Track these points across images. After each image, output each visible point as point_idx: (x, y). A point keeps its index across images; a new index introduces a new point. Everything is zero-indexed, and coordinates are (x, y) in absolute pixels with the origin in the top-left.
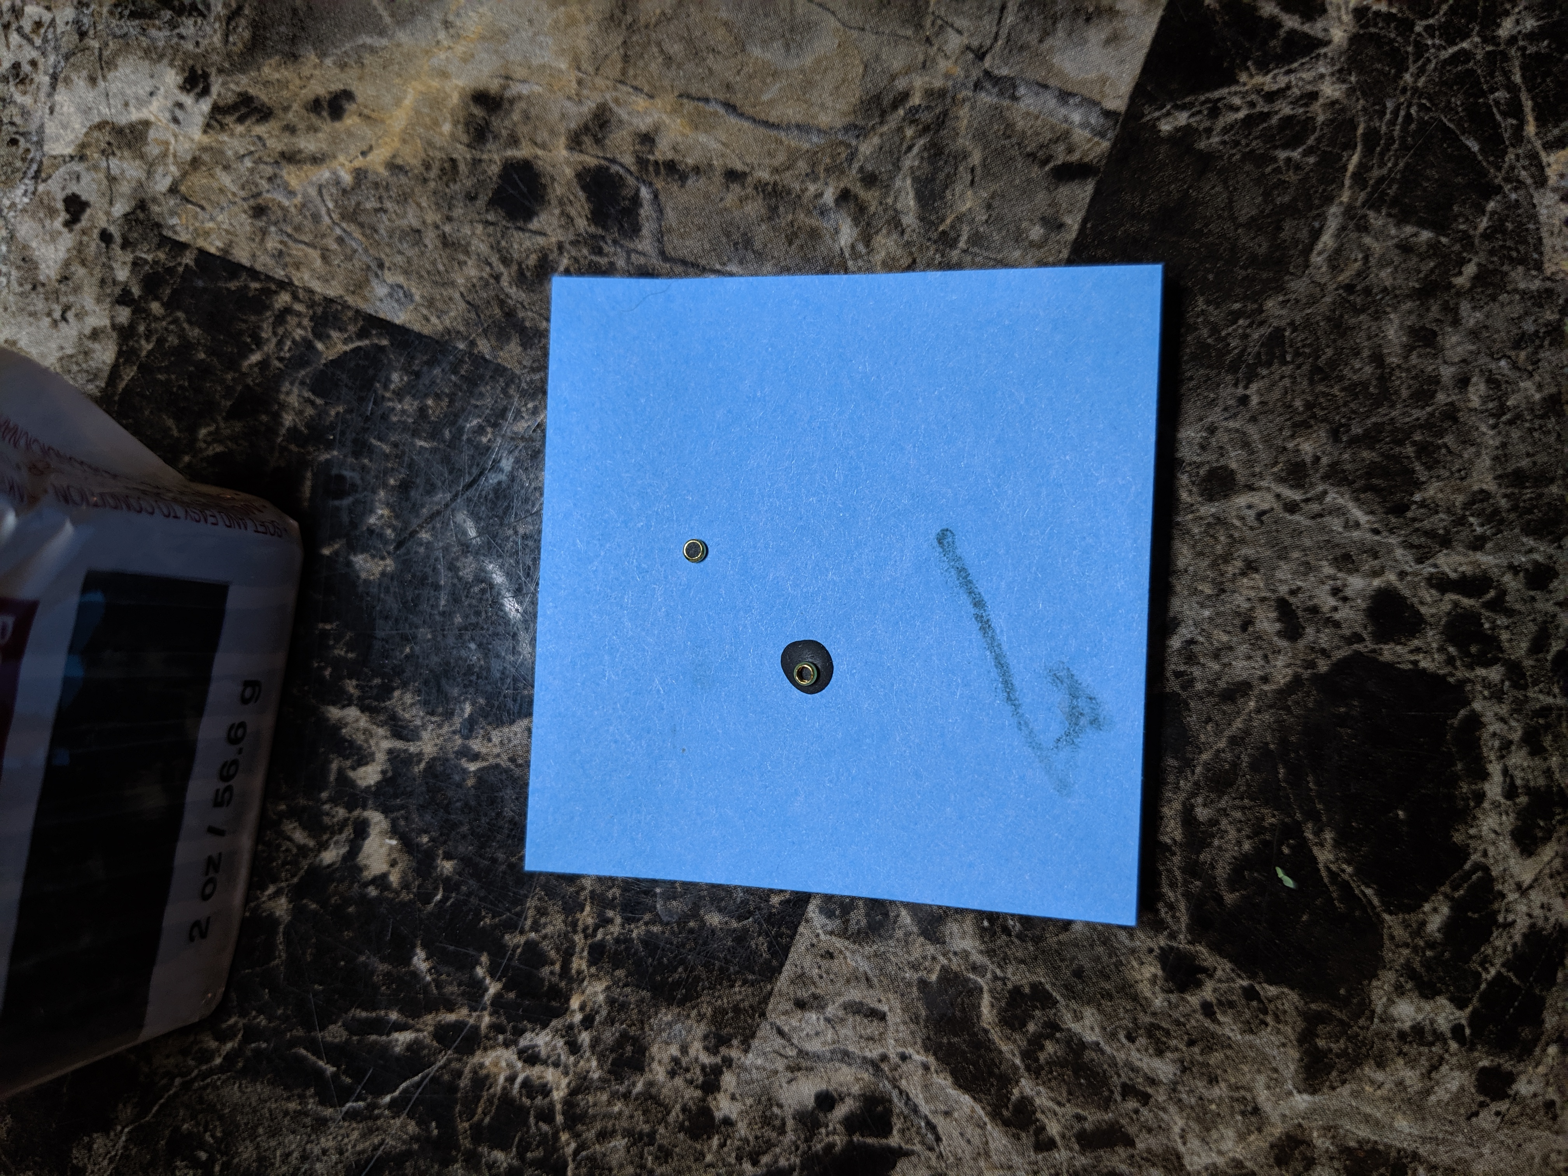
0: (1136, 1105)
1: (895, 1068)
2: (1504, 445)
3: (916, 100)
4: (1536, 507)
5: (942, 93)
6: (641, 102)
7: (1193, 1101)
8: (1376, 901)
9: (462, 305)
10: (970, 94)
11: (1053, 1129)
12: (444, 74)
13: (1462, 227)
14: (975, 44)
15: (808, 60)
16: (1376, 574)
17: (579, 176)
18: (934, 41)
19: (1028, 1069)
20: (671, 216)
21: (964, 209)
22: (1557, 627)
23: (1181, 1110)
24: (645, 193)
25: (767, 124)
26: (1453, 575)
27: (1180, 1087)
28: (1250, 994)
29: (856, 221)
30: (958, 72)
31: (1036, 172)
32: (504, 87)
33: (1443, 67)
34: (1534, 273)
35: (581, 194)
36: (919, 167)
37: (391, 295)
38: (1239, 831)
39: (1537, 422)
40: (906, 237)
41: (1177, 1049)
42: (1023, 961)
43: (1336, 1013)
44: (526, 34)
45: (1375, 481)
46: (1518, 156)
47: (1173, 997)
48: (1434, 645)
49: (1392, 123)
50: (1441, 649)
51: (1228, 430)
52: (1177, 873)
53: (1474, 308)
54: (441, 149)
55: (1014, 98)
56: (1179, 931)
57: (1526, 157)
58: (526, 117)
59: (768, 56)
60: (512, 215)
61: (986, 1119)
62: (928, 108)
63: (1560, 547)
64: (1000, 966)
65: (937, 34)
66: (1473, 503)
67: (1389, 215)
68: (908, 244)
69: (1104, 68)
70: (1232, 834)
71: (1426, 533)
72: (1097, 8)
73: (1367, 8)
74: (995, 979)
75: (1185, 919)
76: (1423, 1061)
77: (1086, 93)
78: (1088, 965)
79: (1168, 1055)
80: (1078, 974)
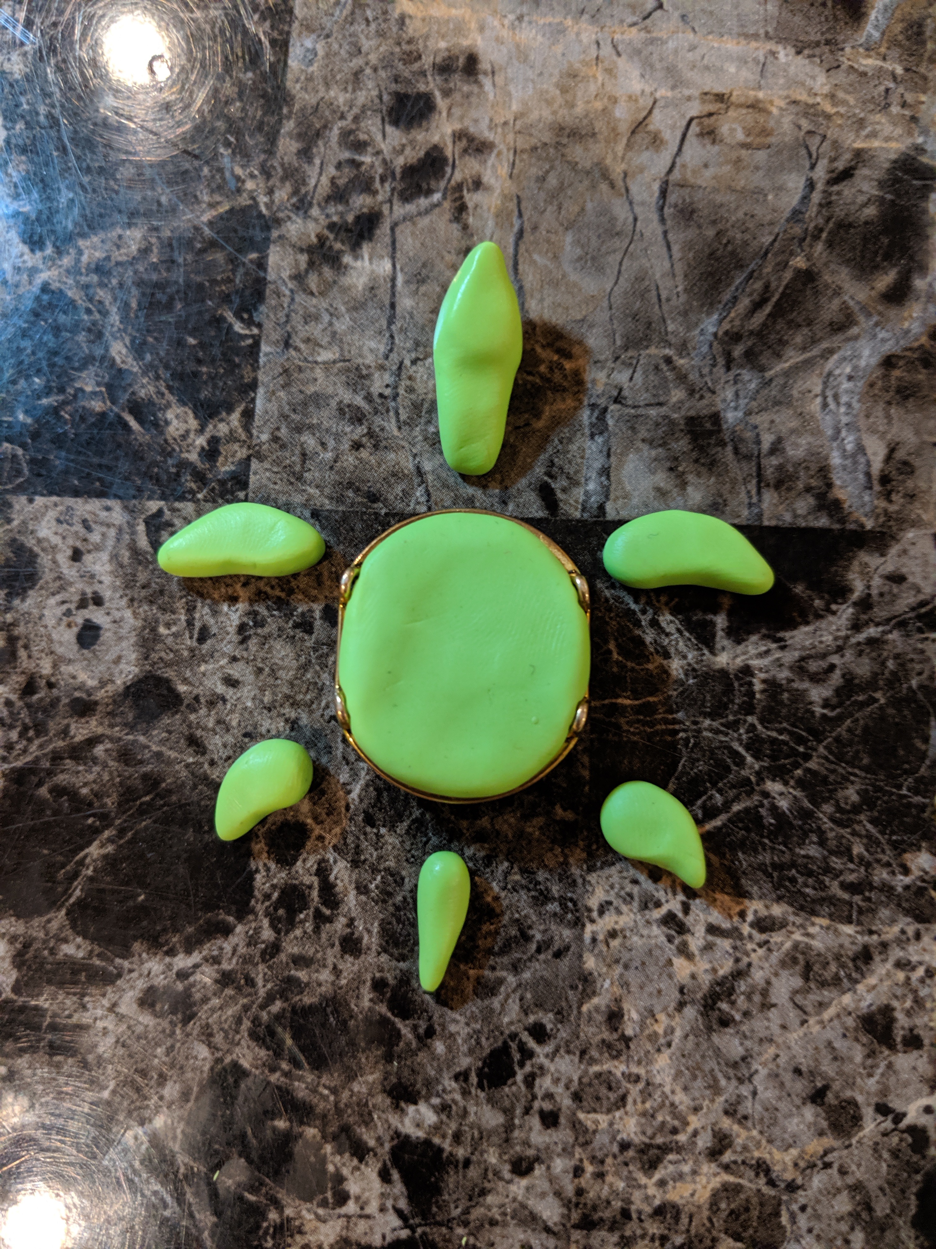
3: (568, 365)
5: (579, 382)
6: (504, 170)
8: (72, 900)
9: (314, 101)
10: (585, 403)
12: (481, 29)
14: (625, 393)
15: (573, 277)
16: (316, 819)
17: (435, 147)
18: (618, 362)
20: (424, 222)
22: (317, 971)
24: (437, 197)
25: (514, 265)
26: (332, 878)
30: (600, 388)
31: (541, 471)
32: (485, 73)
33: (726, 747)
34: (585, 867)
35: (422, 154)
37: (308, 50)
38: (94, 782)
44: (530, 74)
45: (385, 794)
48: (275, 881)
49: (666, 722)
50: (274, 887)
52: (51, 747)
53: (541, 829)
54: (426, 46)
55: (592, 436)
58: (468, 96)
59: (568, 248)
60: (391, 111)
62: (565, 376)
63: (379, 954)
65: (623, 363)
66: (392, 875)
69: (636, 493)
70: (91, 777)
71: (358, 846)
72: (683, 473)
73: (752, 675)
75: (18, 764)
77: (613, 486)
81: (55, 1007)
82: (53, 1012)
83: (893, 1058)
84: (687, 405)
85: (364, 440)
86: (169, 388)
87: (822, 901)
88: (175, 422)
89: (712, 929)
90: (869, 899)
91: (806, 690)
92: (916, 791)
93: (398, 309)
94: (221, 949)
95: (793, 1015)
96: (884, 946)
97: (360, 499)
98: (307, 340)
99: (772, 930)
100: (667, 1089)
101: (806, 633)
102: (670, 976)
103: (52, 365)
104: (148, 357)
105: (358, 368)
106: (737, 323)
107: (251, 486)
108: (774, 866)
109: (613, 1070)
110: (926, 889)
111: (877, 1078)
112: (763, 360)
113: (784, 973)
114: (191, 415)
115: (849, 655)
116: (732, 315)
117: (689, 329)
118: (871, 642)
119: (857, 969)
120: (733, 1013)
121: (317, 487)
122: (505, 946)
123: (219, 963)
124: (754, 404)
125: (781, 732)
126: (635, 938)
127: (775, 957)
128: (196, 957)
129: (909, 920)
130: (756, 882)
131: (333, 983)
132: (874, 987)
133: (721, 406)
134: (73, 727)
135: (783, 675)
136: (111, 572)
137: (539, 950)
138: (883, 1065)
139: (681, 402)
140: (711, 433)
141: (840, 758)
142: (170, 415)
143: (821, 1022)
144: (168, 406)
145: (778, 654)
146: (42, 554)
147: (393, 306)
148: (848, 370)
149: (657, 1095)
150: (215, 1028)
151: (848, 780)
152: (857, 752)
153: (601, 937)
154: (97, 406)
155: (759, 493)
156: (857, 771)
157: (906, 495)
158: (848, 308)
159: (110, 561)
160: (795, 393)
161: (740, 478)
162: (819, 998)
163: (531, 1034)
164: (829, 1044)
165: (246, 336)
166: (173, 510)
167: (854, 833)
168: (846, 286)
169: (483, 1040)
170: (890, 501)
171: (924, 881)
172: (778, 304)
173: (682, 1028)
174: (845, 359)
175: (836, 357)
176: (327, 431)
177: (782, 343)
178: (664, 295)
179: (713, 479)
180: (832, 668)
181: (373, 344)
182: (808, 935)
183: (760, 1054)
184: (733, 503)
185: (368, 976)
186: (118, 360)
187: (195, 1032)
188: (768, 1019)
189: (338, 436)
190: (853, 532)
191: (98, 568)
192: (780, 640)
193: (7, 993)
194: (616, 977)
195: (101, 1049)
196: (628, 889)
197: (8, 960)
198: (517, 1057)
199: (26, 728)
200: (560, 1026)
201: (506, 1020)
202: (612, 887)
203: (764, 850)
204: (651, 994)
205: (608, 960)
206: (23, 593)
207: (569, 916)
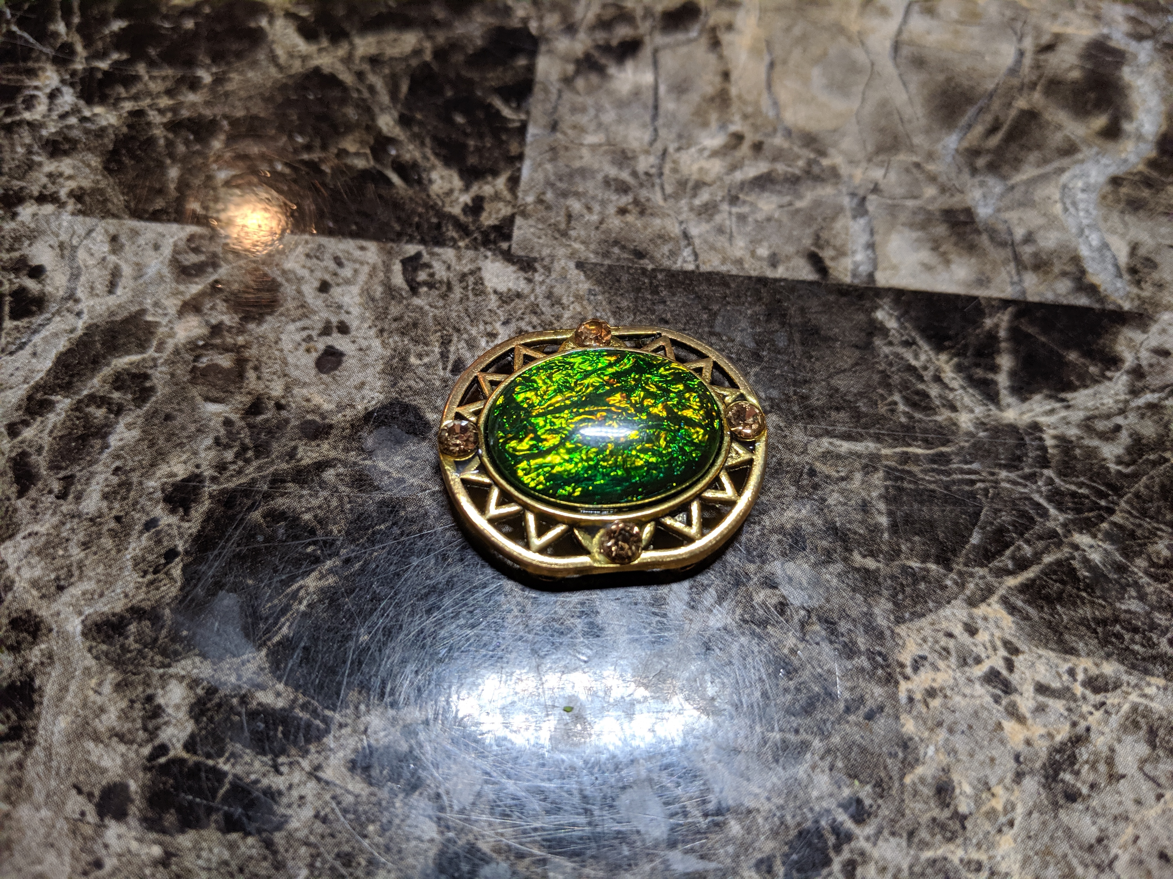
0: (56, 490)
1: (69, 310)
3: (825, 162)
5: (837, 176)
6: (753, 22)
7: (65, 534)
8: (276, 639)
10: (845, 191)
11: (28, 433)
13: (903, 547)
14: (881, 187)
15: (822, 98)
18: (871, 163)
19: (80, 401)
20: (683, 50)
21: (760, 205)
23: (56, 527)
24: (694, 34)
25: (769, 86)
27: (76, 520)
28: (171, 555)
29: (724, 146)
30: (857, 182)
31: (807, 242)
33: (1026, 498)
34: (892, 617)
35: (679, 5)
36: (778, 174)
38: (320, 507)
40: (725, 177)
41: (111, 509)
42: (173, 375)
46: (983, 577)
47: (159, 495)
49: (962, 471)
52: (272, 469)
53: (839, 575)
55: (854, 217)
56: (220, 484)
57: (987, 584)
59: (816, 78)
61: (32, 383)
62: (823, 170)
64: (167, 360)
65: (877, 165)
67: (887, 488)
68: (722, 179)
69: (903, 266)
70: (316, 502)
72: (945, 253)
73: (1041, 430)
74: (154, 360)
75: (231, 485)
76: (128, 725)
77: (880, 259)
78: (176, 423)
79: (105, 504)
80: (168, 417)
81: (239, 770)
82: (235, 776)
84: (940, 200)
85: (630, 207)
86: (435, 154)
87: (1153, 659)
88: (439, 182)
89: (1042, 689)
91: (1097, 448)
93: (661, 111)
95: (1146, 788)
97: (626, 256)
99: (1106, 691)
101: (1087, 396)
102: (1002, 742)
104: (416, 129)
105: (623, 152)
106: (975, 143)
107: (515, 238)
108: (1099, 621)
109: (949, 856)
113: (1128, 739)
114: (456, 177)
115: (1132, 418)
117: (933, 143)
118: (1151, 406)
120: (1079, 785)
121: (583, 242)
122: (807, 705)
124: (1001, 204)
125: (1081, 485)
126: (958, 699)
127: (1115, 721)
130: (1081, 638)
133: (971, 203)
134: (301, 449)
135: (1072, 432)
136: (361, 304)
137: (848, 711)
139: (934, 197)
141: (1143, 513)
144: (433, 167)
145: (1063, 413)
146: (286, 284)
147: (656, 107)
148: (1080, 185)
151: (1156, 535)
152: (1159, 508)
154: (360, 163)
155: (1018, 273)
156: (1162, 527)
157: (1154, 285)
158: (1070, 139)
159: (361, 295)
160: (1036, 198)
161: (999, 261)
163: (847, 812)
165: (514, 120)
166: (432, 254)
168: (1065, 123)
169: (789, 818)
170: (1141, 289)
172: (1008, 133)
173: (1024, 803)
174: (1076, 176)
175: (1067, 174)
176: (593, 198)
178: (906, 118)
179: (974, 260)
180: (1118, 428)
181: (637, 134)
182: (1145, 696)
183: (1117, 835)
184: (997, 281)
186: (385, 130)
187: (421, 805)
188: (1119, 793)
189: (603, 203)
190: (1113, 312)
191: (346, 300)
192: (1063, 400)
193: (177, 751)
194: (940, 743)
195: (294, 824)
196: (942, 643)
197: (185, 709)
198: (832, 840)
199: (244, 448)
200: (880, 801)
201: (815, 794)
202: (925, 640)
203: (1084, 603)
204: (982, 763)
205: (929, 723)
206: (260, 319)
207: (880, 672)
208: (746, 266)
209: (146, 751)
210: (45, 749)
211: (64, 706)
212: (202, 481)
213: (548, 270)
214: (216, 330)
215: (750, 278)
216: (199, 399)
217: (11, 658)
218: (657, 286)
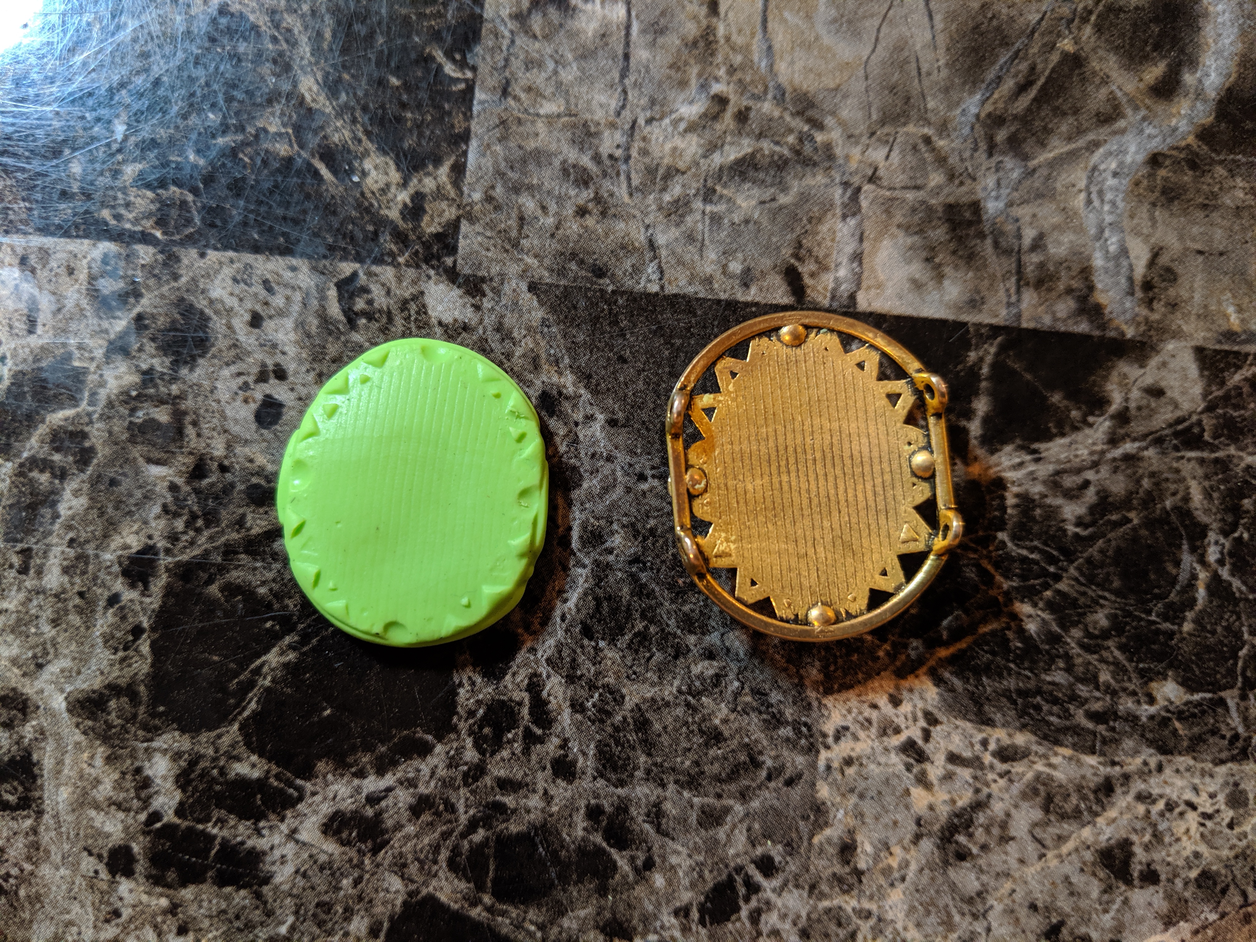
0: (16, 565)
2: (667, 704)
3: (820, 137)
4: (623, 746)
5: (831, 157)
7: (33, 611)
8: (246, 714)
10: (837, 180)
14: (881, 173)
15: (827, 40)
18: (874, 139)
19: (21, 465)
21: (739, 202)
22: (526, 797)
23: (23, 604)
25: (765, 21)
26: (544, 694)
27: (41, 597)
28: (137, 631)
29: (704, 116)
30: (853, 165)
31: (786, 252)
34: (821, 689)
36: (763, 156)
39: (695, 727)
40: (702, 161)
41: (72, 584)
42: (110, 433)
43: (142, 709)
45: (605, 604)
47: (116, 568)
48: (481, 696)
50: (479, 702)
51: (613, 472)
52: (223, 539)
55: (844, 217)
56: (174, 556)
57: (918, 655)
59: (822, 8)
62: (816, 149)
63: (595, 778)
64: (102, 415)
65: (879, 140)
66: (611, 693)
68: (698, 164)
69: (890, 284)
70: (270, 575)
71: (574, 660)
72: (940, 265)
73: (1005, 488)
74: (89, 415)
75: (185, 557)
76: (122, 795)
77: (865, 274)
78: (122, 489)
79: (66, 579)
80: (113, 482)
81: (225, 833)
82: (223, 838)
83: (1129, 894)
84: (946, 191)
85: (590, 205)
86: (368, 133)
87: (1065, 730)
88: (373, 173)
89: (953, 758)
90: (1113, 729)
91: (1059, 507)
92: (1166, 619)
93: (632, 61)
94: (418, 770)
95: (1031, 848)
96: (1126, 777)
97: (583, 273)
98: (529, 89)
99: (1014, 760)
100: (899, 926)
101: (1062, 446)
102: (907, 807)
103: (229, 99)
104: (343, 97)
105: (585, 124)
106: (1001, 105)
107: (460, 251)
108: (1021, 693)
109: (844, 905)
110: (1169, 719)
111: (1112, 914)
112: (1027, 148)
113: (1025, 805)
114: (393, 166)
115: (1105, 471)
116: (996, 96)
117: (951, 107)
118: (1128, 458)
119: (1098, 801)
120: (970, 846)
121: (536, 256)
122: (733, 772)
123: (416, 787)
124: (1016, 194)
125: (1032, 550)
126: (872, 766)
127: (1016, 788)
128: (389, 780)
129: (1152, 751)
130: (1000, 709)
131: (543, 811)
132: (1114, 820)
133: (981, 195)
134: (249, 517)
135: (1036, 489)
136: (297, 342)
137: (769, 778)
138: (1119, 900)
139: (940, 187)
140: (970, 223)
141: (1091, 580)
142: (368, 165)
143: (1060, 856)
144: (366, 154)
145: (1032, 467)
146: (215, 317)
147: (627, 57)
148: (1113, 166)
149: (889, 932)
150: (410, 857)
151: (1098, 603)
152: (1108, 574)
153: (835, 765)
154: (283, 149)
155: (1018, 291)
156: (1107, 594)
157: (1168, 304)
158: (1115, 99)
159: (295, 329)
160: (1059, 186)
161: (999, 275)
162: (1058, 832)
163: (758, 867)
164: (1067, 878)
165: (458, 80)
166: (370, 274)
167: (1102, 660)
168: (1114, 75)
169: (707, 873)
170: (1152, 310)
171: (1168, 711)
172: (1043, 88)
173: (918, 861)
174: (1110, 153)
175: (1101, 150)
176: (549, 193)
177: (1047, 131)
178: (925, 68)
179: (971, 274)
180: (1086, 484)
181: (603, 99)
182: (1050, 765)
183: (996, 889)
184: (991, 302)
185: (583, 803)
186: (308, 98)
187: (386, 863)
188: (1006, 853)
189: (560, 200)
190: (1113, 340)
191: (280, 337)
192: (1035, 451)
193: (169, 817)
194: (850, 807)
195: (278, 879)
196: (866, 714)
197: (171, 779)
198: (742, 891)
199: (194, 517)
200: (788, 859)
201: (732, 852)
202: (849, 711)
203: (1010, 675)
204: (886, 826)
205: (843, 789)
206: (191, 361)
207: (803, 741)
208: (716, 286)
209: (143, 817)
210: (54, 817)
211: (63, 779)
212: (156, 554)
213: (497, 292)
214: (148, 376)
215: (719, 302)
216: (141, 461)
217: (7, 735)
218: (616, 315)
